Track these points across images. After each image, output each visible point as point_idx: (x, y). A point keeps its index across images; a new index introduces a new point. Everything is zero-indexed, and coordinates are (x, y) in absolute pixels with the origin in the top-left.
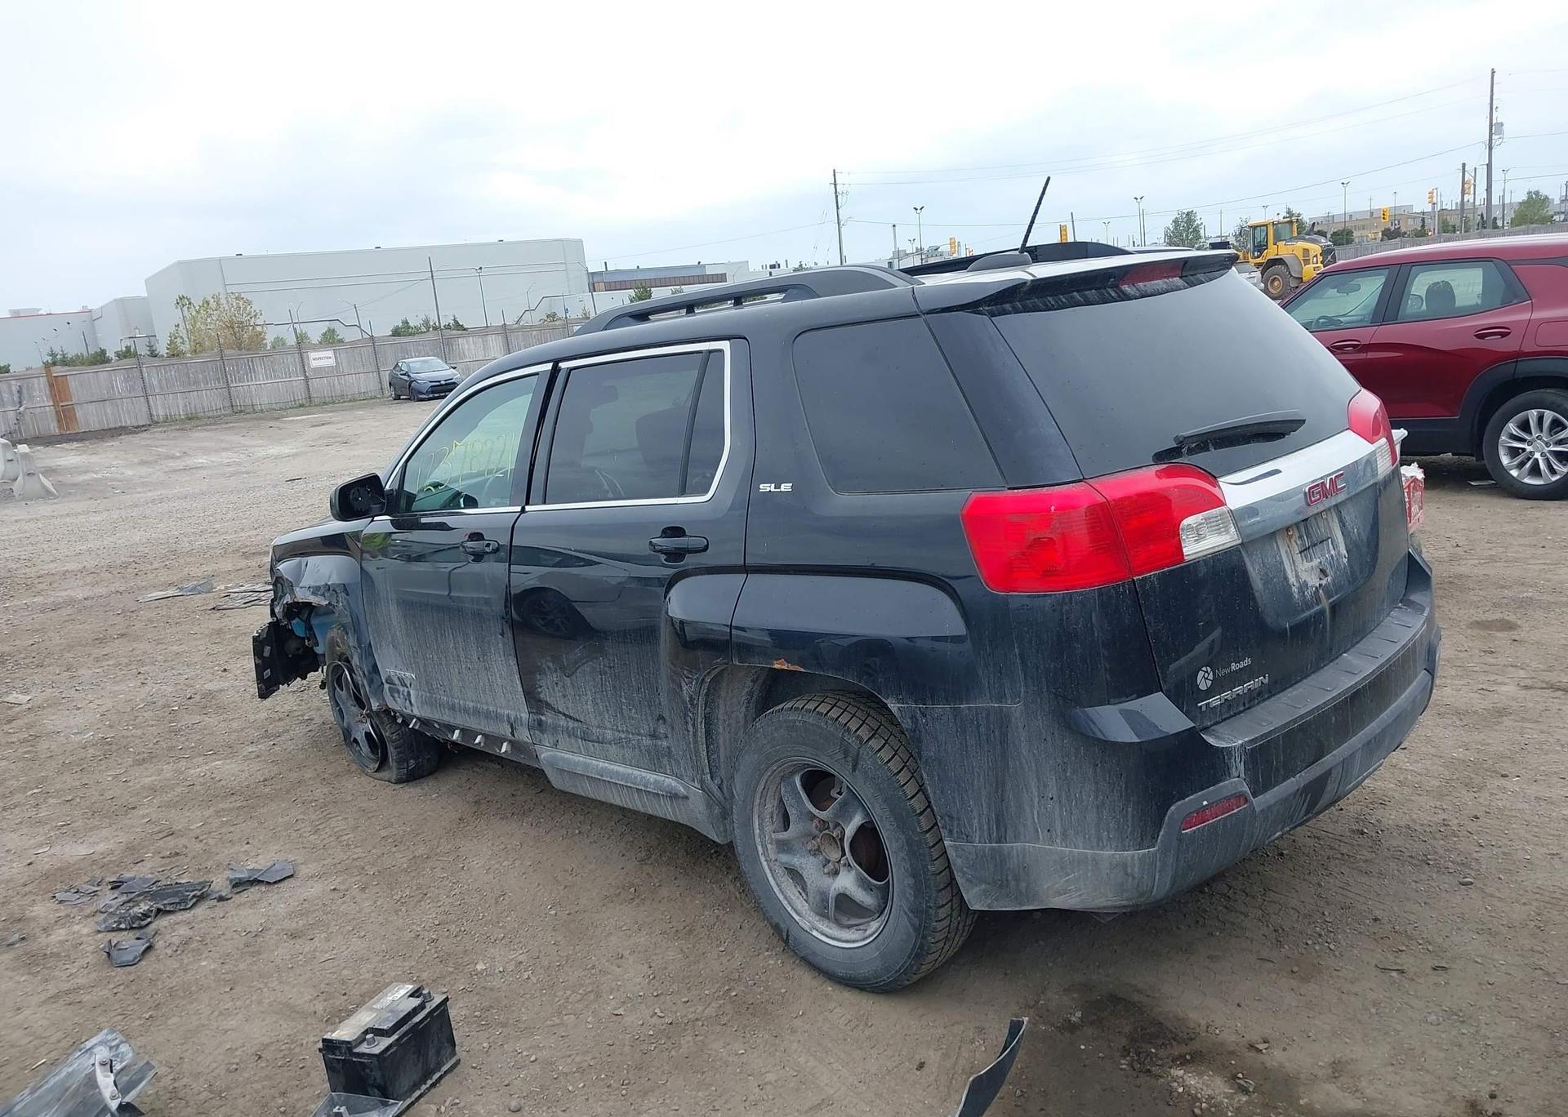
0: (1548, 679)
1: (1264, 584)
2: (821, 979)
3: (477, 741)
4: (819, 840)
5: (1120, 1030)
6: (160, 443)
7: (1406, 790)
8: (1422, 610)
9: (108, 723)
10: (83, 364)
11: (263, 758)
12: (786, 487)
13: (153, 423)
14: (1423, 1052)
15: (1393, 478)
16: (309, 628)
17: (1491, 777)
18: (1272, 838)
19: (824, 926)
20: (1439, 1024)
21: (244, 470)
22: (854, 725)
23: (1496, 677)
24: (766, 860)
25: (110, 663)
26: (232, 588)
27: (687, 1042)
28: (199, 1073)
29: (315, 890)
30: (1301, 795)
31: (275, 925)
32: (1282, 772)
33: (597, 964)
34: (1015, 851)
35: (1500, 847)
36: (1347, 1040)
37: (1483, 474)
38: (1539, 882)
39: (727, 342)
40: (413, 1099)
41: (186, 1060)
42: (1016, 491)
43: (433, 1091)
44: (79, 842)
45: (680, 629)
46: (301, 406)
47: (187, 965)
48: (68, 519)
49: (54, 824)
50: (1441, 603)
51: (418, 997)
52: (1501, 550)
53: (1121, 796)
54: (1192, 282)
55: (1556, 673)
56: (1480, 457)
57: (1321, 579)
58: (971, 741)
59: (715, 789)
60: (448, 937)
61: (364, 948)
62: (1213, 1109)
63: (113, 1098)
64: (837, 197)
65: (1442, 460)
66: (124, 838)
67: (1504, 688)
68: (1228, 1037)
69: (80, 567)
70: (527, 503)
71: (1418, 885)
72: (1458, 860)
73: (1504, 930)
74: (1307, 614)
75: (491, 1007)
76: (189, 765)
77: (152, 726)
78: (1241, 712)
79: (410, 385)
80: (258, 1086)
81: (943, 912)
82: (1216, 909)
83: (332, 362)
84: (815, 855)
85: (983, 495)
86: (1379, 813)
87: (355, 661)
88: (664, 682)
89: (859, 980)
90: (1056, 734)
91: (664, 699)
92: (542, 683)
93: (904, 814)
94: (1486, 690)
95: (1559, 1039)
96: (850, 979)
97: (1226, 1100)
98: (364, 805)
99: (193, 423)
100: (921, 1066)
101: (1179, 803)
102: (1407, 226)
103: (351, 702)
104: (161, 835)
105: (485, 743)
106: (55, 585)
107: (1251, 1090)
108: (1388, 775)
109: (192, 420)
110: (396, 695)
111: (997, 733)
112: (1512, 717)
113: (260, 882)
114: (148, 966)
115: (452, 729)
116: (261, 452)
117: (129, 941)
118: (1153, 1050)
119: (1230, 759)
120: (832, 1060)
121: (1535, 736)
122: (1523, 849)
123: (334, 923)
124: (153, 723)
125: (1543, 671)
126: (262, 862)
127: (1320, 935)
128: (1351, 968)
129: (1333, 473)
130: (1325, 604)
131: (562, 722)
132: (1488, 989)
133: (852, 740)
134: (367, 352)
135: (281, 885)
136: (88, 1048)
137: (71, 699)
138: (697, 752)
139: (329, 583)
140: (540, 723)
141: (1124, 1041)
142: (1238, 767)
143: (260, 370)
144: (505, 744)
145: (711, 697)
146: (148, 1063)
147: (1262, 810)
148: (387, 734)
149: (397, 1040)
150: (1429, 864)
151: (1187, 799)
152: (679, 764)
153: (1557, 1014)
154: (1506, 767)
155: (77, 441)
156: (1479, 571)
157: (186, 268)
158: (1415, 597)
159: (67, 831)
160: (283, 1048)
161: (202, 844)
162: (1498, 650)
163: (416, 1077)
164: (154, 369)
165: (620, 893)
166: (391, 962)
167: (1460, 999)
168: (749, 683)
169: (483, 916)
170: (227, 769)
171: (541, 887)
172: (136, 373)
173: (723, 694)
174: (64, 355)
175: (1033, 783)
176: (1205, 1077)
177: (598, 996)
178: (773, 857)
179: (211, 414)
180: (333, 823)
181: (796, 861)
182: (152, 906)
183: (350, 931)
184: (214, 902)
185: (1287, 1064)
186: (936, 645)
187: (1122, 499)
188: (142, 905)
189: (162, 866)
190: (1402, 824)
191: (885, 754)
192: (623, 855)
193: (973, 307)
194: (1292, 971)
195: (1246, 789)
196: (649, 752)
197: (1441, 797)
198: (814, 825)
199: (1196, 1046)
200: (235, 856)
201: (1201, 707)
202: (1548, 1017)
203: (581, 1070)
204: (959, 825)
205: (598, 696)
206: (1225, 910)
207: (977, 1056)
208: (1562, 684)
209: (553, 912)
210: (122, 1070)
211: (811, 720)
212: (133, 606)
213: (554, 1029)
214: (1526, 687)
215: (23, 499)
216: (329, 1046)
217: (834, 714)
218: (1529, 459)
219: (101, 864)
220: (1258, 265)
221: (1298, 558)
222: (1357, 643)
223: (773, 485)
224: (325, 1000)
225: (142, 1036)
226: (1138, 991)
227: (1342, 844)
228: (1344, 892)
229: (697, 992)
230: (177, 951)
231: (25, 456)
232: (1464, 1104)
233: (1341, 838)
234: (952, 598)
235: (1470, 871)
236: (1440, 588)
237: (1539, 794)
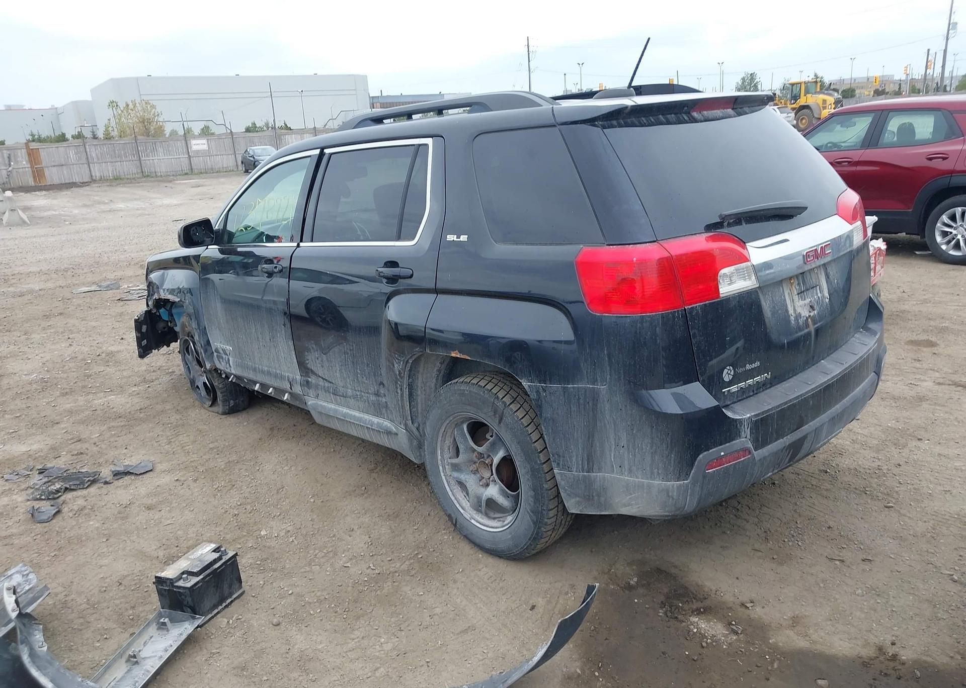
0: (953, 379)
1: (772, 314)
2: (476, 549)
3: (269, 392)
4: (477, 464)
5: (661, 591)
6: (95, 193)
7: (856, 446)
8: (875, 334)
9: (46, 369)
10: (51, 142)
11: (141, 395)
12: (464, 238)
13: (92, 181)
14: (851, 613)
15: (864, 248)
16: (171, 315)
17: (911, 440)
18: (766, 477)
19: (479, 517)
20: (863, 596)
21: (147, 213)
22: (501, 394)
23: (920, 376)
24: (445, 475)
25: (52, 331)
26: (132, 287)
27: (388, 587)
28: (82, 592)
29: (166, 479)
30: (786, 450)
31: (138, 501)
32: (775, 435)
33: (337, 534)
34: (598, 479)
35: (913, 485)
36: (804, 603)
37: (924, 247)
38: (936, 508)
39: (431, 139)
40: (213, 615)
41: (75, 583)
42: (611, 247)
43: (226, 610)
44: (22, 442)
45: (395, 328)
46: (186, 174)
47: (82, 523)
48: (34, 240)
49: (7, 431)
50: (890, 328)
51: (218, 552)
52: (931, 295)
53: (668, 447)
54: (740, 113)
55: (958, 375)
56: (923, 236)
57: (810, 312)
58: (574, 408)
59: (414, 430)
60: (245, 513)
61: (192, 518)
62: (714, 644)
63: (13, 611)
64: (529, 54)
65: (899, 237)
66: (50, 442)
67: (925, 384)
68: (729, 598)
69: (38, 269)
70: (301, 241)
71: (859, 507)
72: (885, 492)
73: (911, 538)
74: (800, 334)
75: (268, 558)
76: (94, 398)
77: (74, 372)
78: (751, 396)
79: (254, 164)
80: (117, 602)
81: (551, 514)
82: (729, 517)
83: (205, 147)
84: (475, 474)
85: (589, 249)
86: (838, 460)
87: (196, 338)
88: (383, 362)
89: (498, 552)
90: (628, 407)
91: (383, 371)
92: (309, 357)
93: (530, 452)
94: (914, 384)
95: (939, 608)
96: (493, 550)
97: (723, 638)
98: (201, 427)
99: (118, 182)
100: (533, 608)
101: (705, 453)
102: (890, 88)
103: (195, 363)
104: (73, 441)
105: (275, 393)
106: (22, 280)
107: (739, 632)
108: (846, 436)
109: (117, 180)
110: (221, 360)
111: (590, 404)
112: (928, 402)
113: (131, 473)
114: (57, 523)
115: (255, 383)
116: (159, 202)
117: (46, 507)
118: (680, 605)
119: (741, 426)
120: (477, 602)
121: (942, 415)
122: (928, 487)
123: (175, 501)
124: (75, 370)
125: (951, 373)
126: (134, 461)
127: (793, 536)
128: (810, 558)
129: (823, 243)
130: (812, 328)
131: (321, 382)
132: (897, 575)
133: (500, 404)
134: (228, 142)
135: (144, 476)
136: (9, 574)
137: (25, 353)
138: (403, 406)
139: (181, 287)
140: (308, 382)
141: (662, 598)
142: (746, 432)
143: (160, 150)
144: (287, 395)
145: (413, 372)
146: (46, 586)
147: (760, 460)
148: (216, 384)
149: (202, 579)
150: (866, 494)
151: (711, 451)
152: (392, 413)
153: (939, 593)
154: (921, 434)
155: (45, 190)
156: (916, 309)
157: (117, 83)
158: (872, 326)
159: (15, 436)
160: (136, 578)
161: (98, 448)
162: (924, 359)
163: (214, 601)
164: (93, 147)
165: (355, 490)
166: (208, 527)
167: (878, 580)
168: (438, 364)
169: (268, 501)
170: (120, 402)
171: (306, 484)
172: (82, 149)
173: (421, 370)
174: (39, 136)
175: (612, 436)
176: (712, 623)
177: (335, 554)
178: (449, 473)
179: (129, 177)
180: (181, 438)
181: (463, 477)
182: (62, 486)
183: (184, 507)
184: (102, 485)
185: (764, 616)
186: (556, 345)
187: (681, 255)
188: (56, 484)
189: (72, 460)
190: (852, 467)
191: (520, 414)
192: (360, 466)
193: (591, 121)
194: (773, 558)
195: (750, 445)
196: (374, 404)
197: (878, 451)
198: (474, 455)
199: (707, 603)
200: (117, 456)
201: (724, 392)
202: (933, 594)
203: (320, 602)
204: (563, 460)
205: (343, 368)
206: (735, 518)
207: (569, 603)
208: (962, 383)
209: (312, 500)
210: (29, 590)
211: (474, 390)
212: (69, 296)
213: (306, 574)
214: (939, 384)
215: (8, 226)
216: (159, 581)
217: (489, 387)
218: (954, 239)
219: (34, 457)
220: (793, 109)
221: (796, 298)
222: (831, 354)
223: (456, 236)
224: (165, 550)
225: (49, 567)
226: (674, 566)
227: (813, 479)
228: (811, 509)
229: (398, 555)
230: (75, 514)
231: (9, 198)
232: (875, 648)
233: (812, 475)
234: (566, 316)
235: (892, 499)
236: (890, 319)
237: (940, 452)
